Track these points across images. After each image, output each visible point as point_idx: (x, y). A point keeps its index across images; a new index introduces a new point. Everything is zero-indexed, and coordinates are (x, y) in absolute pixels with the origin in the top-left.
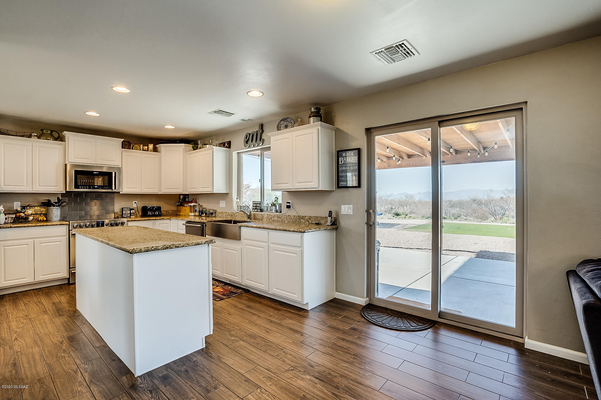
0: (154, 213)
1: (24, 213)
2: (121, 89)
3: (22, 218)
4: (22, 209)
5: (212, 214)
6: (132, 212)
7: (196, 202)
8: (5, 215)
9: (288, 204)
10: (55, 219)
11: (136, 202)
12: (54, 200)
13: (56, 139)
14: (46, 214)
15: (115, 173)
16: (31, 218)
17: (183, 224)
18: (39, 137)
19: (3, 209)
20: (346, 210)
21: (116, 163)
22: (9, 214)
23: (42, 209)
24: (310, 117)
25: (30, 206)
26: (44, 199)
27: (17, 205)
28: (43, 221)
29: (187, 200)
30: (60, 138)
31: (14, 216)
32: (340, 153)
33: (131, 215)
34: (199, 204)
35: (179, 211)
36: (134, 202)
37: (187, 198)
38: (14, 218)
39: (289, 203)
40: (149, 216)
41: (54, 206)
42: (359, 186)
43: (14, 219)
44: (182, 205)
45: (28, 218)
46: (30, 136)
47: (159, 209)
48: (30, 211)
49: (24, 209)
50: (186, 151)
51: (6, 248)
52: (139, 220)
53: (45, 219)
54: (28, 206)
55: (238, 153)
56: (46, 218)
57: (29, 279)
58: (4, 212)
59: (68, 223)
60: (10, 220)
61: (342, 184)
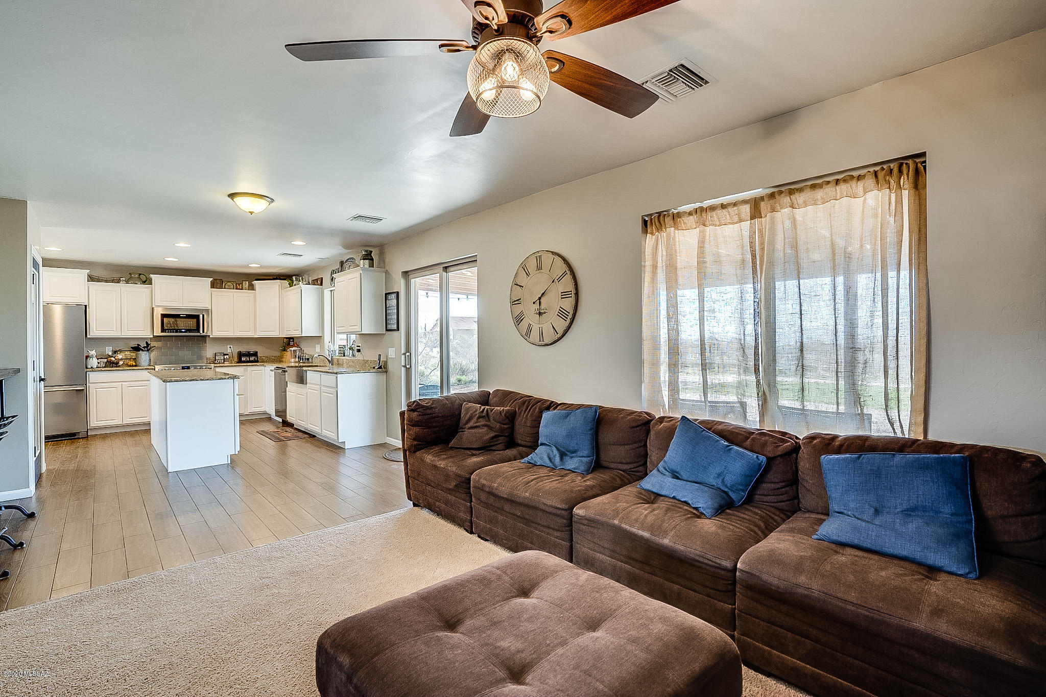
0: (250, 359)
1: (114, 357)
2: (182, 245)
3: (113, 363)
4: (113, 354)
5: (308, 359)
6: (225, 357)
7: (298, 346)
8: (98, 359)
9: (359, 348)
10: (143, 364)
11: (232, 346)
12: (143, 344)
13: (144, 282)
14: (135, 359)
15: (203, 316)
16: (121, 363)
17: (271, 370)
18: (127, 282)
19: (95, 353)
20: (392, 353)
21: (205, 304)
22: (102, 358)
23: (132, 354)
24: (361, 260)
25: (121, 351)
26: (134, 344)
27: (109, 351)
28: (133, 366)
29: (292, 343)
30: (147, 281)
31: (106, 360)
32: (387, 295)
33: (224, 361)
34: (301, 349)
35: (282, 357)
36: (229, 346)
37: (292, 341)
38: (106, 362)
39: (359, 346)
40: (244, 362)
41: (143, 350)
42: (398, 329)
43: (106, 364)
44: (285, 350)
45: (118, 363)
46: (118, 281)
47: (256, 354)
48: (120, 356)
49: (115, 353)
50: (281, 288)
51: (97, 390)
52: (235, 366)
53: (134, 364)
54: (119, 351)
55: (331, 291)
56: (136, 363)
57: (118, 422)
58: (96, 356)
59: (153, 367)
60: (103, 365)
61: (389, 327)
